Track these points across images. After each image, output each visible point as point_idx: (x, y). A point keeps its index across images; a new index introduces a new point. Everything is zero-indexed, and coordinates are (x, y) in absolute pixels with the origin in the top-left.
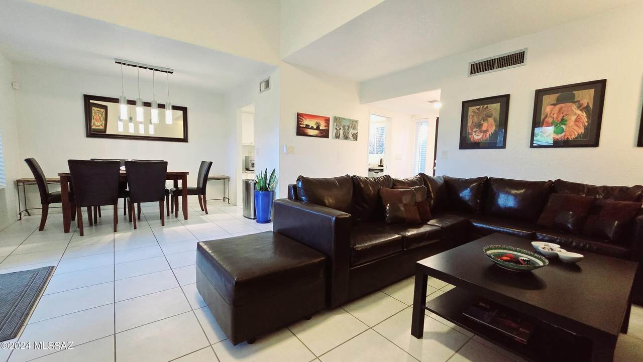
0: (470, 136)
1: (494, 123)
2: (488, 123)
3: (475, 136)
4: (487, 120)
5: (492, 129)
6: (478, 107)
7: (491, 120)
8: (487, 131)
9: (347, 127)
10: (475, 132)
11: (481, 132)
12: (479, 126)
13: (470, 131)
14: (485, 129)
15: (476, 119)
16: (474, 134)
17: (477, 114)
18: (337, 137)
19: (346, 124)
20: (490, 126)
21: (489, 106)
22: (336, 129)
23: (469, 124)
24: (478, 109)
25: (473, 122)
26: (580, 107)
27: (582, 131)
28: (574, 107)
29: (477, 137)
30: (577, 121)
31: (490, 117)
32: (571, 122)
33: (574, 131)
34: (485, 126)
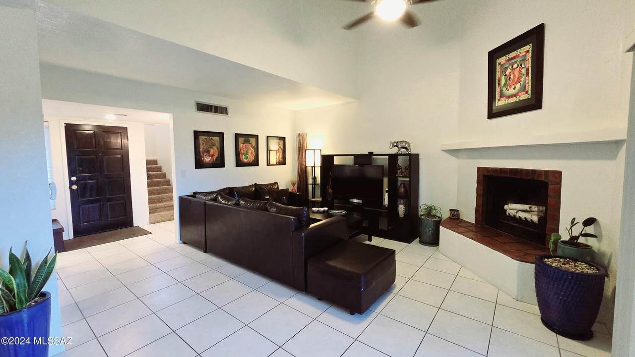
0: (203, 159)
1: (217, 150)
2: (213, 149)
5: (216, 155)
6: (206, 137)
7: (215, 148)
8: (213, 155)
10: (206, 155)
11: (210, 156)
12: (208, 152)
13: (202, 155)
15: (205, 147)
16: (205, 157)
17: (206, 142)
20: (214, 151)
21: (213, 138)
23: (201, 150)
24: (206, 139)
25: (203, 148)
26: (252, 146)
27: (253, 158)
28: (250, 146)
29: (207, 159)
30: (251, 153)
31: (214, 146)
32: (250, 154)
33: (251, 158)
34: (212, 151)
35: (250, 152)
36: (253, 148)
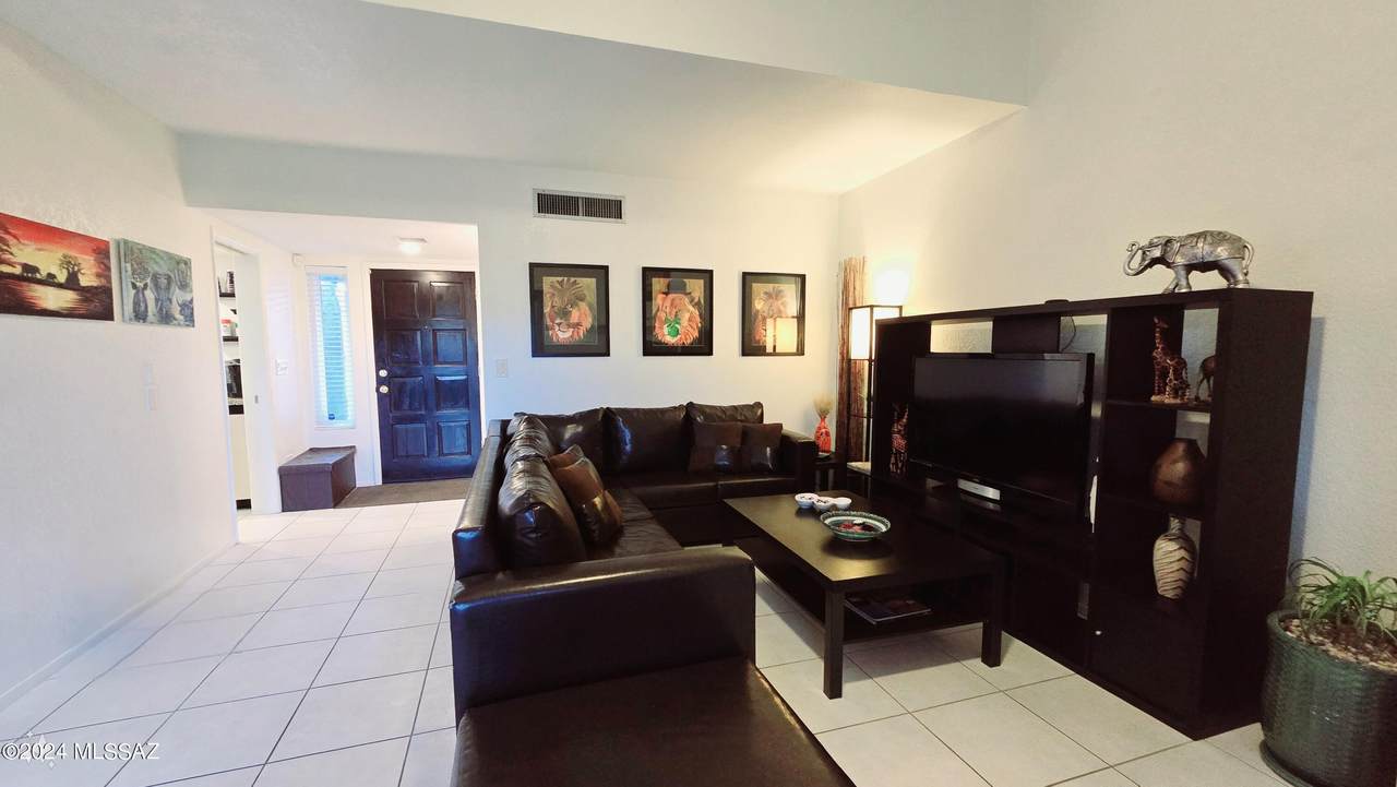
0: (551, 332)
1: (588, 312)
2: (579, 310)
3: (559, 333)
4: (577, 305)
5: (588, 322)
6: (560, 279)
7: (583, 305)
8: (578, 325)
9: (163, 281)
10: (559, 325)
11: (569, 326)
12: (565, 314)
13: (549, 322)
14: (576, 321)
15: (558, 302)
16: (557, 328)
17: (560, 290)
18: (140, 316)
19: (162, 268)
20: (584, 316)
21: (579, 280)
22: (134, 286)
23: (547, 310)
24: (561, 283)
25: (553, 307)
26: (692, 301)
27: (696, 334)
28: (687, 300)
29: (562, 335)
30: (690, 320)
31: (581, 300)
32: (685, 322)
33: (689, 332)
34: (575, 316)
35: (687, 316)
36: (697, 305)
